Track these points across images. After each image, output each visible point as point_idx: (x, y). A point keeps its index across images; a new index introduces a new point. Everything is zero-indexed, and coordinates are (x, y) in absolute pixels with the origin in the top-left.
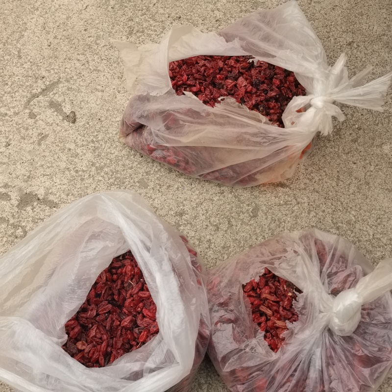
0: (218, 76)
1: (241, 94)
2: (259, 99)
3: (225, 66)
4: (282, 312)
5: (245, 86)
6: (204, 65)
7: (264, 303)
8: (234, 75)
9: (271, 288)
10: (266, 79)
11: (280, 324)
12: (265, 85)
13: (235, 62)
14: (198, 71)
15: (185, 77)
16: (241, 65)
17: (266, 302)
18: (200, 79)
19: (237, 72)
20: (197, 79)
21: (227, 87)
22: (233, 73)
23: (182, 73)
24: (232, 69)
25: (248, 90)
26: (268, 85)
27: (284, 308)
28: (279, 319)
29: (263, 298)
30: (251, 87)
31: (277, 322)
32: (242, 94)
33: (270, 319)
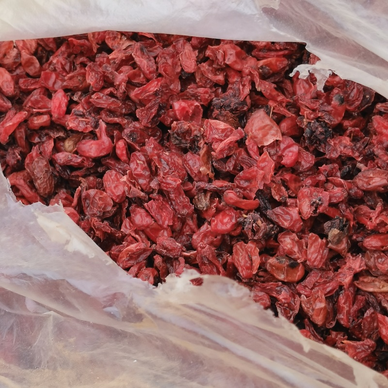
0: (177, 105)
1: (259, 177)
2: (325, 196)
3: (205, 66)
5: (277, 143)
6: (129, 61)
8: (234, 102)
10: (348, 115)
12: (346, 140)
13: (238, 55)
14: (107, 82)
15: (59, 99)
16: (261, 63)
18: (111, 112)
19: (247, 90)
20: (101, 109)
21: (210, 149)
22: (230, 92)
23: (51, 83)
24: (226, 77)
25: (287, 160)
26: (355, 139)
30: (295, 149)
32: (264, 178)
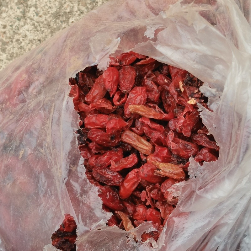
4: (172, 144)
7: (134, 125)
9: (149, 91)
11: (168, 170)
17: (139, 124)
27: (179, 135)
28: (166, 160)
29: (131, 114)
31: (162, 165)
33: (146, 162)
